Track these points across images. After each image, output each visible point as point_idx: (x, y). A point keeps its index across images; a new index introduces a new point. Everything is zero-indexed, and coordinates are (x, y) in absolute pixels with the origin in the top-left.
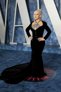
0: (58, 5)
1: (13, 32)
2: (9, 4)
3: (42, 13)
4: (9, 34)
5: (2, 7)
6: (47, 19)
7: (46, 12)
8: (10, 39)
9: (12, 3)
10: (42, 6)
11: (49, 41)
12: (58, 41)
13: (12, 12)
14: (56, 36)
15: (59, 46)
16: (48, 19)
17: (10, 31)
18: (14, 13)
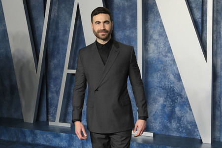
0: (198, 15)
1: (60, 89)
2: (55, 7)
3: (151, 37)
4: (50, 95)
5: (35, 13)
6: (166, 56)
7: (163, 34)
8: (51, 110)
9: (63, 5)
10: (151, 17)
11: (171, 123)
12: (196, 126)
13: (61, 32)
14: (191, 110)
15: (201, 142)
16: (169, 55)
17: (52, 86)
18: (66, 32)
